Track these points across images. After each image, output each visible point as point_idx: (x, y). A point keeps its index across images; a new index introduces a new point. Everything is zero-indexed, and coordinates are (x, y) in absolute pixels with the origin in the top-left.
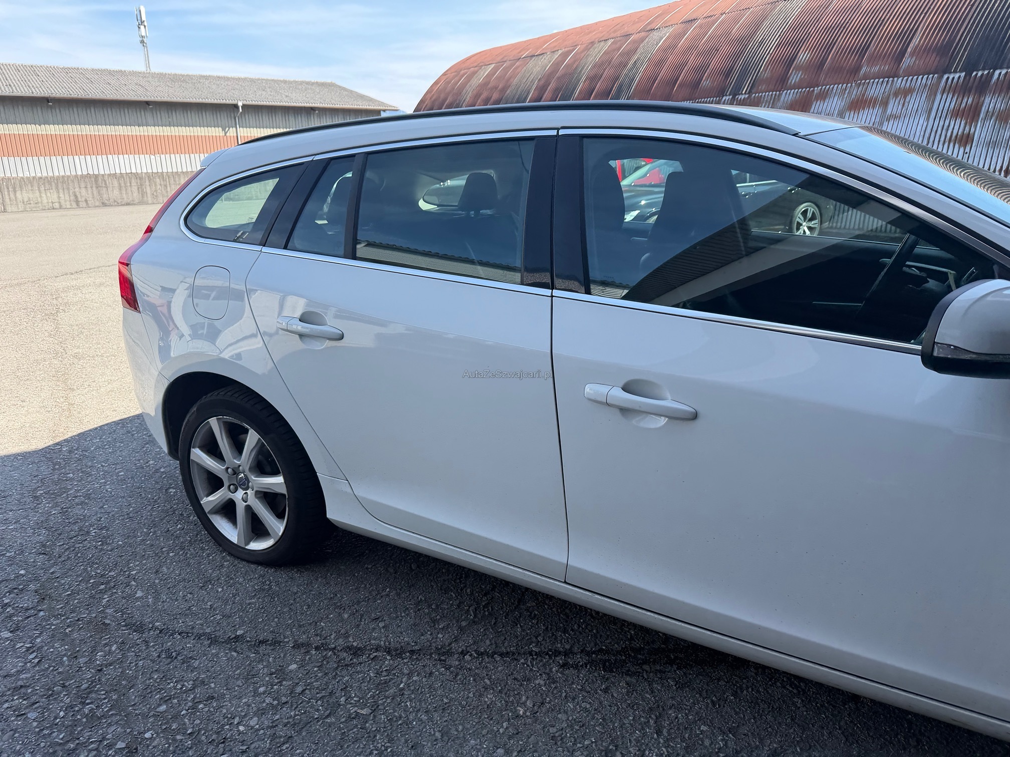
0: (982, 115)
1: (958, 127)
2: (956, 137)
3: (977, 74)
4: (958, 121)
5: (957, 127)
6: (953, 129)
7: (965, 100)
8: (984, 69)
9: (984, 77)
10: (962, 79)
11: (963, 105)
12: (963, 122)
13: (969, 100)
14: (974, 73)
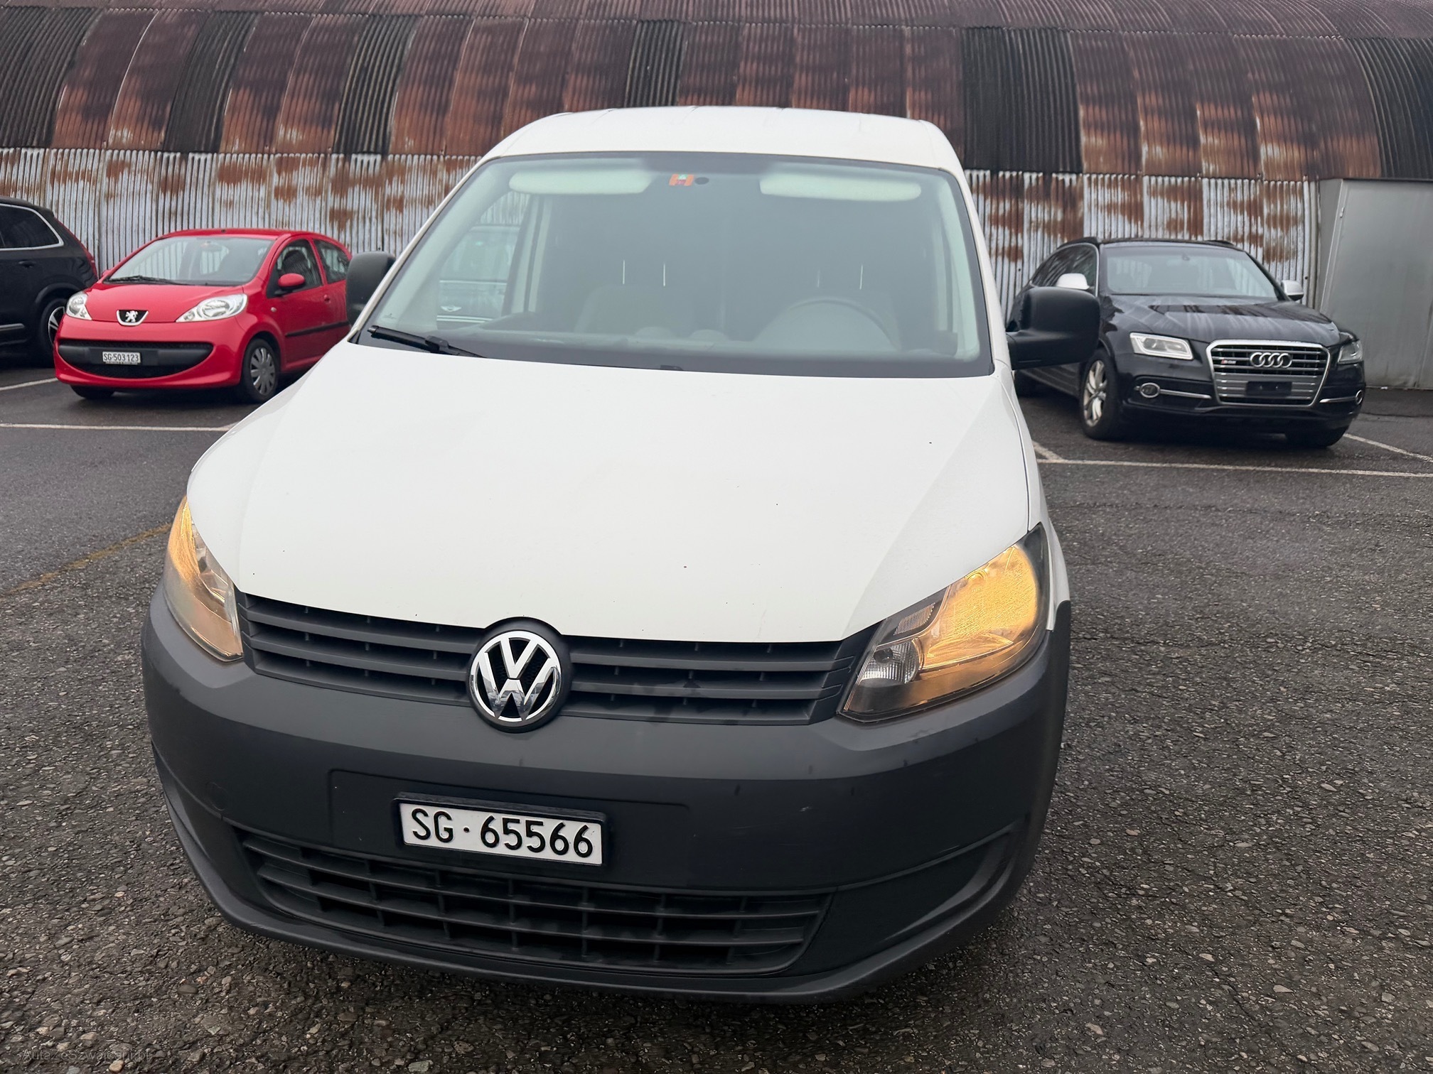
0: (1026, 225)
1: (1003, 236)
2: (1003, 248)
3: (1004, 176)
4: (1000, 230)
5: (1001, 237)
6: (997, 240)
7: (1001, 205)
8: (1011, 170)
9: (1014, 180)
10: (988, 178)
11: (1001, 212)
12: (1007, 232)
13: (1006, 206)
14: (1001, 174)
